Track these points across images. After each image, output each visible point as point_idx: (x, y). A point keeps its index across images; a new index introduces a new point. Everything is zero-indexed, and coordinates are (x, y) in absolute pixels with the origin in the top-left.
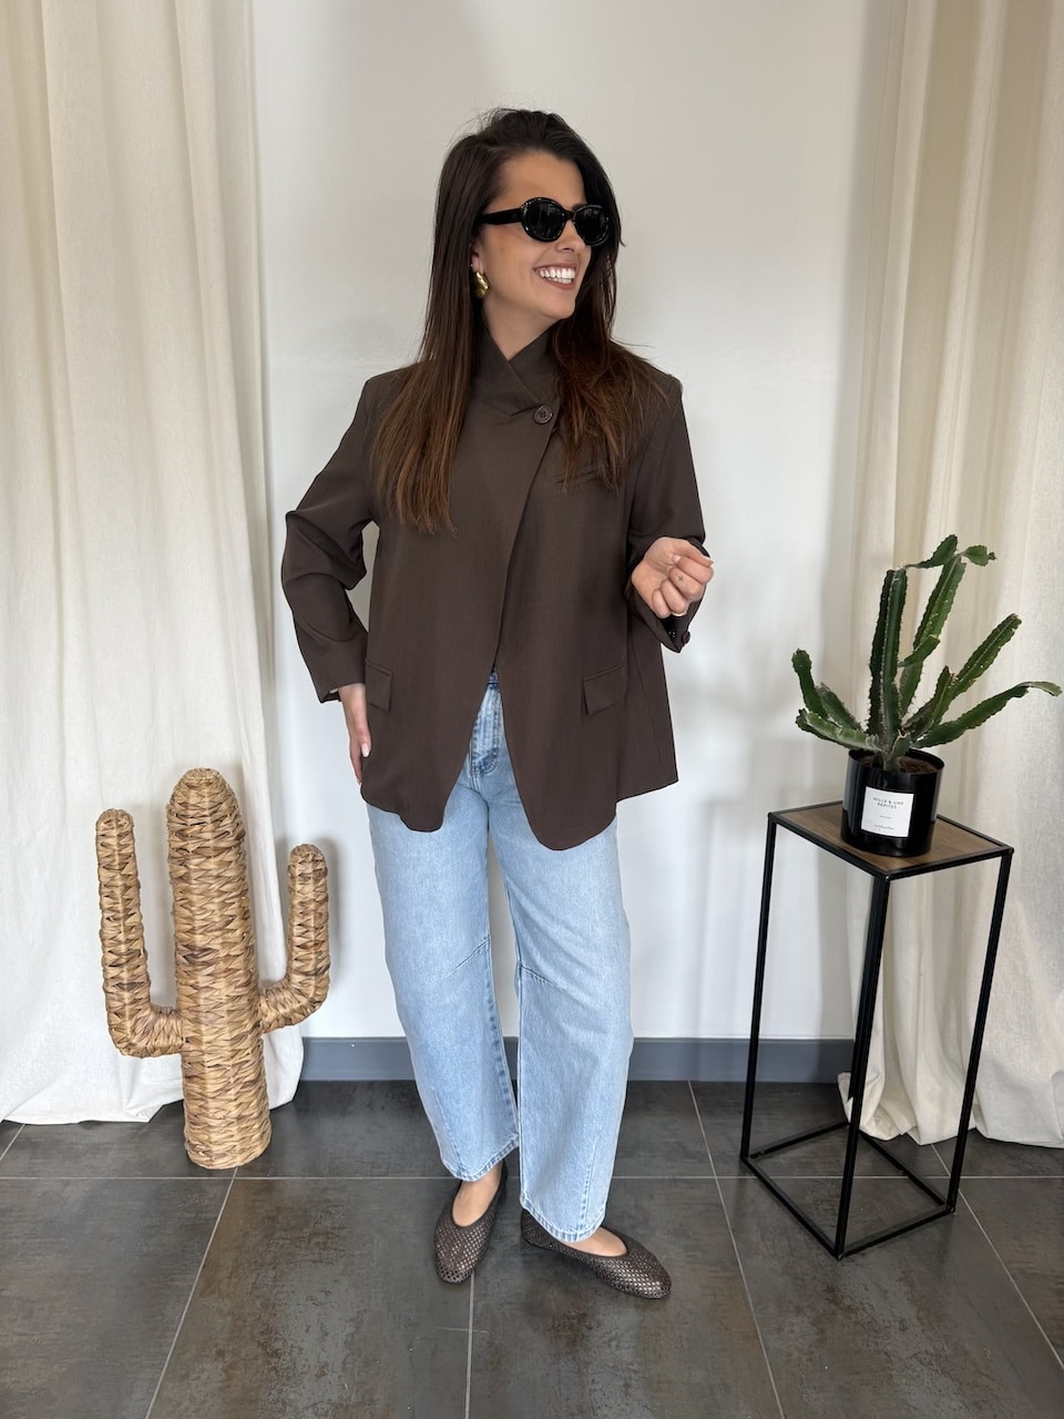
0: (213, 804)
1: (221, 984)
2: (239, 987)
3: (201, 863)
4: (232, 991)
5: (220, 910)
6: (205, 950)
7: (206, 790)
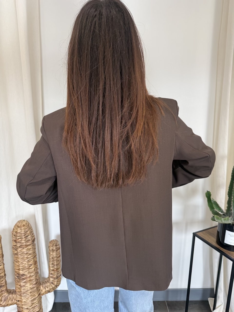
0: (25, 232)
1: (28, 285)
2: (34, 285)
3: (22, 249)
4: (31, 286)
5: (27, 263)
6: (23, 275)
7: (23, 228)
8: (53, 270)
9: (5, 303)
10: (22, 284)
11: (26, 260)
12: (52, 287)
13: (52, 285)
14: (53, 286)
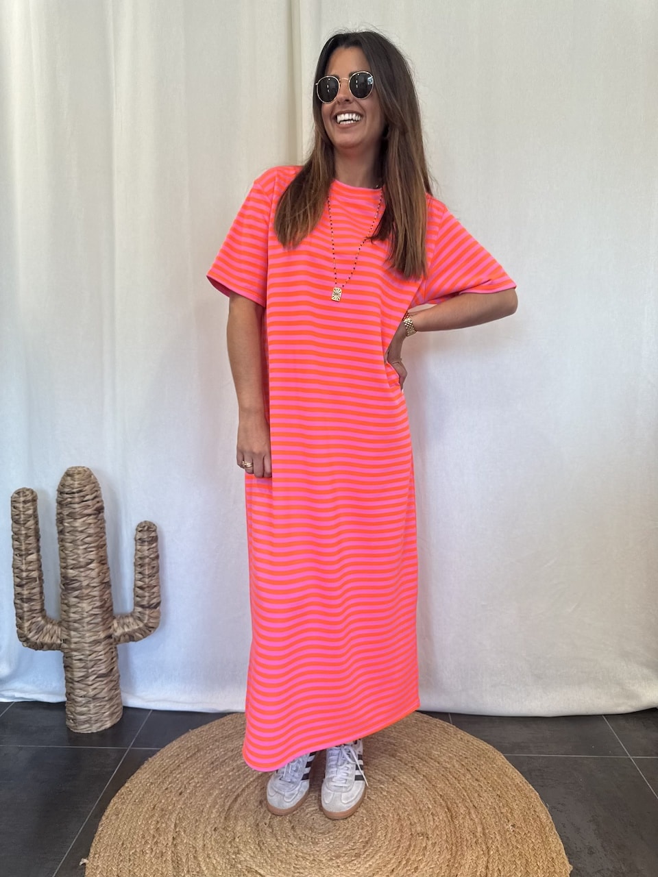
1: (83, 605)
2: (96, 608)
4: (92, 610)
5: (84, 554)
6: (73, 580)
8: (141, 588)
9: (36, 637)
10: (73, 600)
11: (81, 547)
12: (137, 627)
13: (139, 622)
14: (141, 625)
